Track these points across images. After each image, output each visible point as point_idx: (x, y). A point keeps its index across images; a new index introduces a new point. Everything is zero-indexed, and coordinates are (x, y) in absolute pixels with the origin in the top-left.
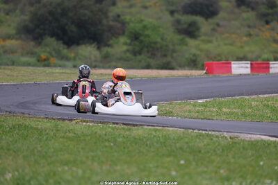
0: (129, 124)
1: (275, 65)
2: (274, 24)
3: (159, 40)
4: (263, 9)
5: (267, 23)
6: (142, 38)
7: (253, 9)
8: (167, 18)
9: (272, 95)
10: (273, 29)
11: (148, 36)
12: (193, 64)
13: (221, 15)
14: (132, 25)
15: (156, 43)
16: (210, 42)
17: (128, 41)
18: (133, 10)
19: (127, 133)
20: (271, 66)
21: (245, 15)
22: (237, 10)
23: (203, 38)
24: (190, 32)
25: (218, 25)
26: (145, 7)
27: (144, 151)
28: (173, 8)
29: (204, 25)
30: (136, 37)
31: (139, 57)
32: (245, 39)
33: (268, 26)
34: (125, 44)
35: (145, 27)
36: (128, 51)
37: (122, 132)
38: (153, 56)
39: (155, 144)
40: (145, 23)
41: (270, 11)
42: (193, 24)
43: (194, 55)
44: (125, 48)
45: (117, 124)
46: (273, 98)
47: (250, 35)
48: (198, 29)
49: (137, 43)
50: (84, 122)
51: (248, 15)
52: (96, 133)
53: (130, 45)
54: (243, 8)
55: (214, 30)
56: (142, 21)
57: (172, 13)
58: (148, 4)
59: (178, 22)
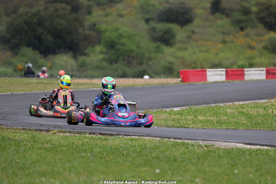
0: (106, 134)
1: (250, 72)
2: (248, 30)
3: (134, 48)
4: (237, 16)
5: (242, 29)
6: (118, 47)
7: (228, 16)
8: (143, 26)
9: (247, 102)
10: (247, 36)
11: (124, 44)
12: (169, 71)
13: (196, 22)
14: (107, 34)
15: (131, 51)
16: (186, 49)
17: (104, 50)
18: (109, 18)
19: (104, 143)
20: (246, 73)
21: (219, 22)
22: (211, 17)
23: (178, 45)
24: (166, 39)
25: (193, 32)
26: (121, 16)
27: (120, 160)
28: (149, 16)
29: (180, 32)
30: (111, 45)
31: (115, 66)
32: (220, 46)
33: (242, 33)
34: (101, 52)
35: (121, 36)
36: (104, 59)
37: (99, 142)
38: (129, 63)
39: (131, 153)
40: (120, 32)
41: (245, 18)
42: (168, 32)
43: (170, 63)
44: (101, 56)
45: (94, 134)
46: (248, 105)
47: (224, 42)
48: (173, 36)
49: (113, 52)
50: (61, 132)
51: (223, 22)
52: (73, 143)
53: (106, 53)
54: (218, 15)
55: (189, 37)
56: (117, 29)
57: (147, 21)
58: (123, 12)
59: (154, 30)
